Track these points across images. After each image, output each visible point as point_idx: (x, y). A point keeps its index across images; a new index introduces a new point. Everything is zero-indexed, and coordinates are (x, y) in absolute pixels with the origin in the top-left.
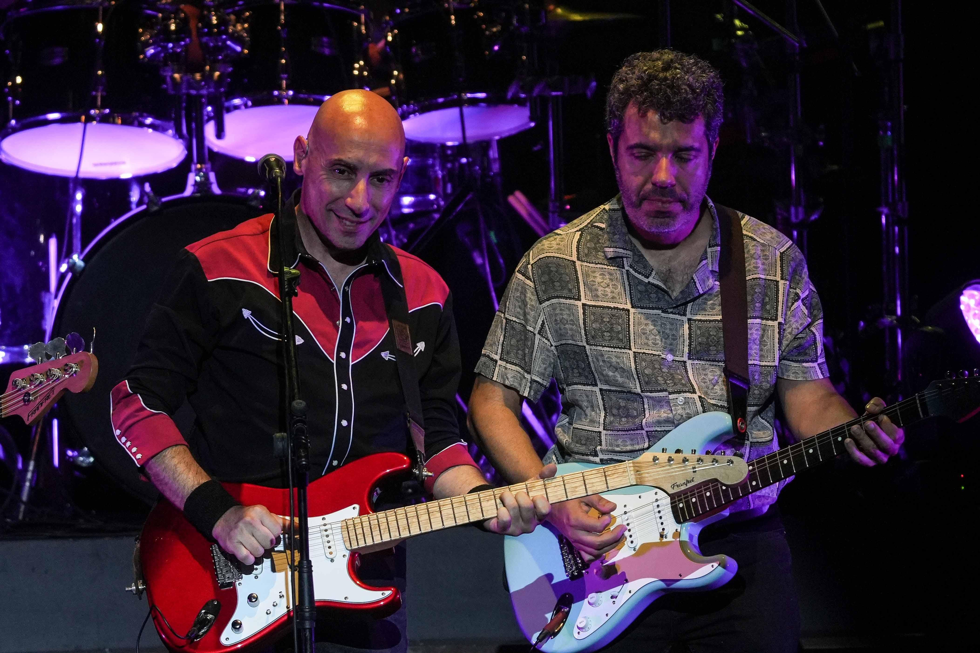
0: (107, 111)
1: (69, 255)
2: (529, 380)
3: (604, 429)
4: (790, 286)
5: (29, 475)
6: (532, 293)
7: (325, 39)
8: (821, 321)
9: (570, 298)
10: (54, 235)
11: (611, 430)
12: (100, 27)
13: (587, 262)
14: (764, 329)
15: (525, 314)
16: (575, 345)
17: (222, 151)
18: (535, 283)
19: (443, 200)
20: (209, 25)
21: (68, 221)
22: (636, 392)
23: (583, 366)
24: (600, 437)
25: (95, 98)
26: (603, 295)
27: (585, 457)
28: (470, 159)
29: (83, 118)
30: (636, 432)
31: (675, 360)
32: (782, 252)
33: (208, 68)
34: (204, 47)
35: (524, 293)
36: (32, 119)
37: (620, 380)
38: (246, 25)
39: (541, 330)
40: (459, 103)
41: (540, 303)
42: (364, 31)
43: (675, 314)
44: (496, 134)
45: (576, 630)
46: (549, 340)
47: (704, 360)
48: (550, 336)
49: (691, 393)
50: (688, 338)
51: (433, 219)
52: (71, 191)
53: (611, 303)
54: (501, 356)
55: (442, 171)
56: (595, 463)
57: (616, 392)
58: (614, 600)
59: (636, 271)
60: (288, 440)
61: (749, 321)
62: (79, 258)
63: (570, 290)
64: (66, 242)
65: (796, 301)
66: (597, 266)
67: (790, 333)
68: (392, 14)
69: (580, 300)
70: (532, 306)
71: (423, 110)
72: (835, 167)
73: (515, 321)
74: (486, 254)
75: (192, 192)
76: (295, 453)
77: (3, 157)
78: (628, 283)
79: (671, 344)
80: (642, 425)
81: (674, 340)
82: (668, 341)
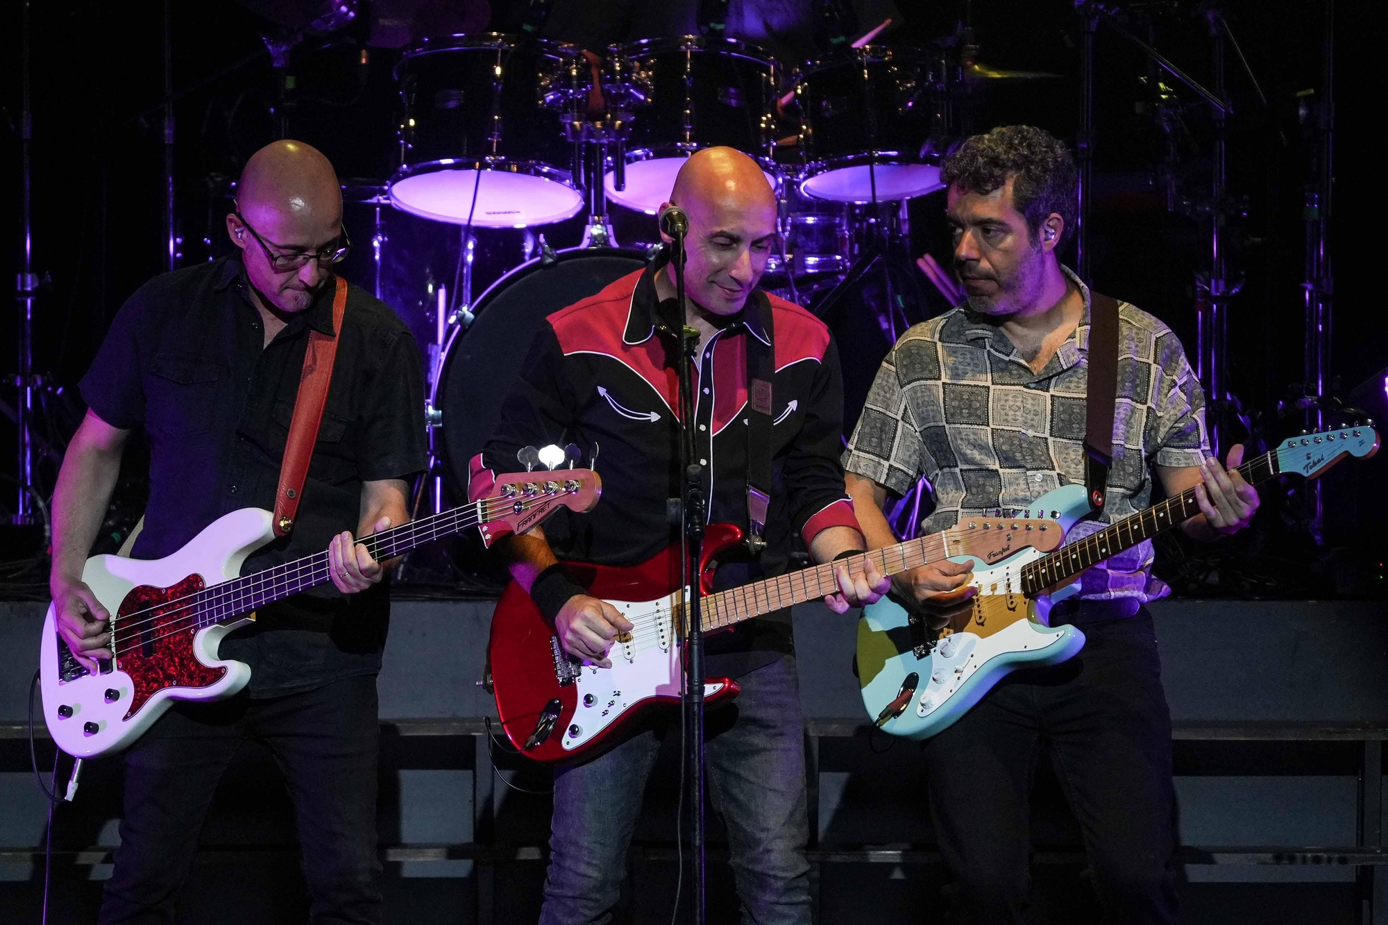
0: (503, 157)
1: (458, 306)
2: (887, 466)
3: (961, 508)
4: (1164, 371)
6: (894, 378)
7: (732, 90)
8: (1203, 409)
9: (931, 379)
10: (444, 285)
12: (498, 71)
13: (948, 342)
16: (935, 426)
17: (621, 203)
18: (897, 367)
19: (849, 261)
20: (612, 71)
21: (458, 271)
22: (993, 468)
23: (943, 447)
25: (492, 143)
26: (963, 373)
28: (879, 220)
29: (477, 164)
31: (1036, 436)
32: (1158, 336)
33: (609, 116)
34: (606, 94)
36: (425, 164)
37: (978, 457)
38: (650, 73)
39: (904, 415)
40: (870, 161)
41: (902, 388)
42: (772, 82)
43: (1038, 389)
44: (907, 195)
45: (920, 708)
46: (912, 426)
47: (1066, 438)
48: (914, 421)
49: (1050, 470)
50: (1050, 414)
51: (839, 280)
52: (463, 240)
53: (972, 381)
54: (856, 445)
55: (849, 231)
57: (976, 471)
58: (959, 675)
59: (996, 350)
60: (681, 505)
62: (468, 310)
63: (931, 371)
64: (455, 293)
65: (1173, 386)
66: (958, 346)
68: (803, 66)
69: (940, 380)
70: (894, 390)
71: (832, 166)
72: (1258, 240)
73: (872, 409)
74: (892, 319)
75: (589, 246)
76: (688, 520)
77: (393, 202)
78: (988, 362)
79: (1032, 420)
80: (998, 502)
81: (1035, 415)
82: (1029, 417)
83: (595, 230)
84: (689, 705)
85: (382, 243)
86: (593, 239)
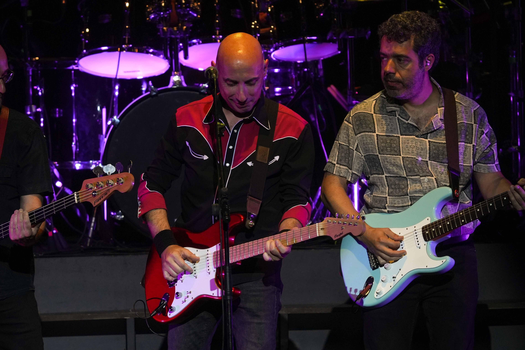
0: (131, 46)
1: (112, 117)
2: (351, 173)
3: (388, 196)
4: (479, 127)
5: (92, 224)
6: (352, 130)
7: (238, 10)
8: (496, 144)
9: (370, 132)
10: (105, 107)
11: (392, 196)
12: (127, 5)
13: (379, 114)
14: (466, 148)
15: (349, 141)
16: (373, 155)
17: (187, 65)
18: (353, 125)
19: (295, 89)
20: (181, 3)
21: (112, 100)
22: (404, 176)
23: (377, 165)
24: (386, 199)
25: (125, 39)
26: (387, 130)
27: (380, 210)
28: (309, 69)
29: (119, 49)
30: (405, 197)
31: (422, 160)
32: (474, 110)
33: (180, 25)
34: (179, 14)
35: (348, 130)
36: (94, 50)
37: (396, 171)
38: (199, 4)
39: (357, 148)
40: (303, 42)
41: (356, 135)
42: (257, 6)
43: (422, 138)
44: (321, 57)
45: (376, 294)
46: (361, 153)
47: (436, 161)
48: (361, 151)
49: (431, 176)
50: (428, 150)
51: (291, 98)
52: (113, 85)
53: (391, 134)
54: (337, 162)
55: (295, 75)
56: (385, 213)
57: (394, 177)
58: (394, 279)
59: (402, 117)
60: (219, 207)
61: (459, 143)
62: (117, 118)
63: (370, 128)
64: (110, 110)
65: (483, 134)
66: (383, 116)
67: (481, 150)
69: (375, 133)
70: (352, 136)
71: (286, 45)
72: (488, 73)
73: (343, 145)
74: (316, 117)
75: (173, 86)
76: (222, 214)
77: (79, 68)
78: (398, 124)
79: (420, 152)
80: (407, 193)
81: (422, 150)
82: (419, 151)
83: (176, 78)
84: (225, 301)
85: (75, 88)
86: (175, 83)
